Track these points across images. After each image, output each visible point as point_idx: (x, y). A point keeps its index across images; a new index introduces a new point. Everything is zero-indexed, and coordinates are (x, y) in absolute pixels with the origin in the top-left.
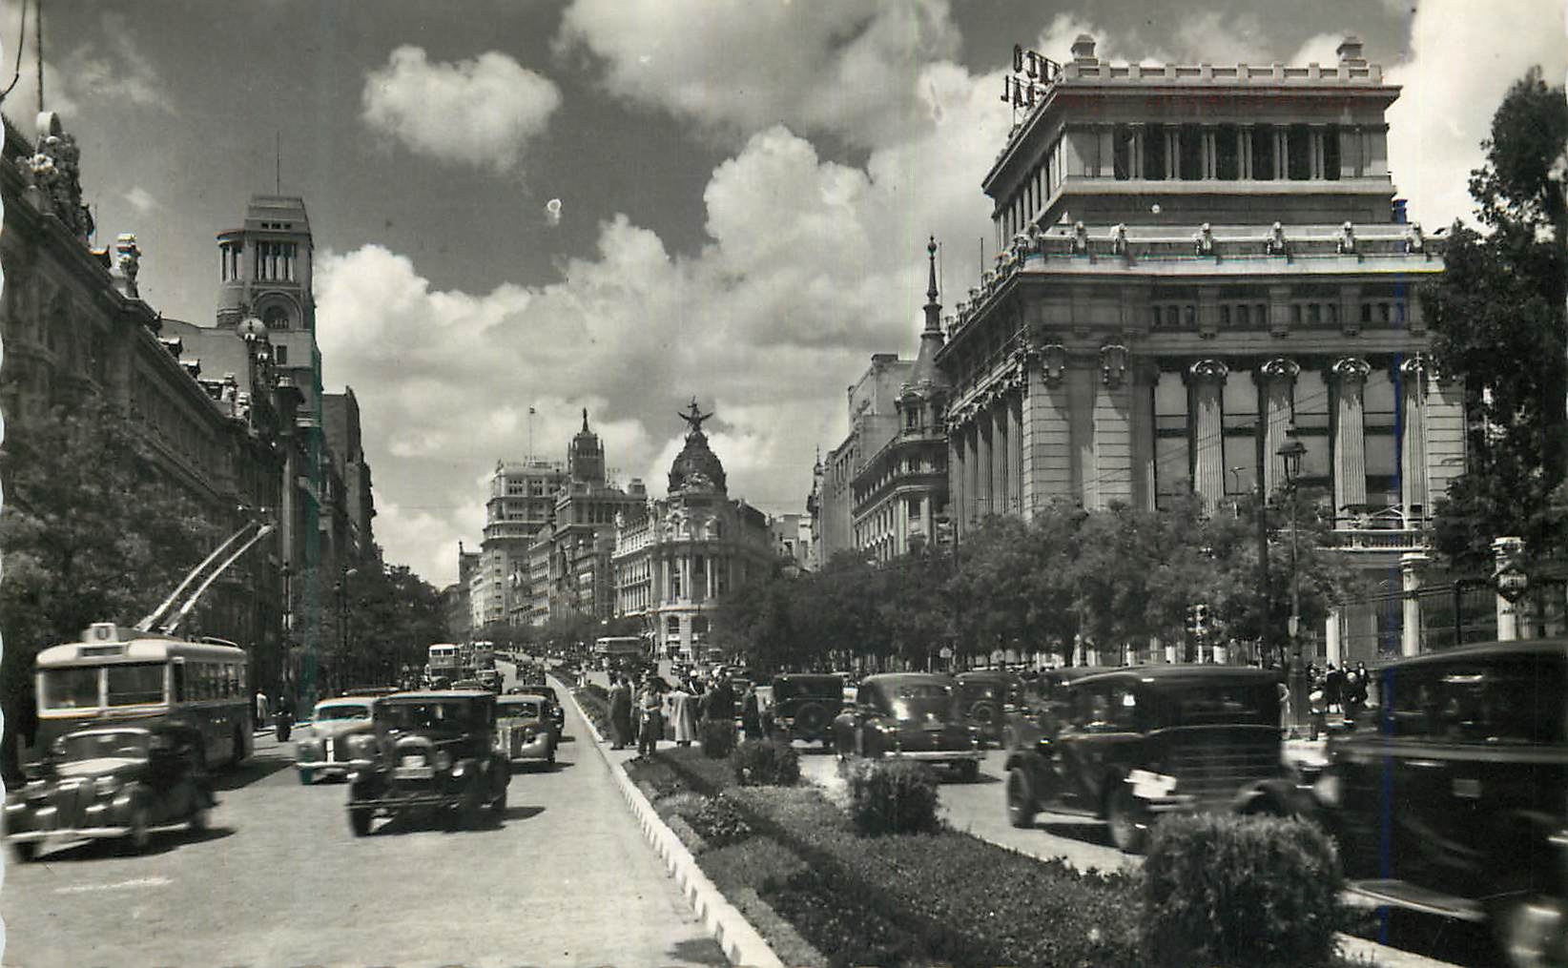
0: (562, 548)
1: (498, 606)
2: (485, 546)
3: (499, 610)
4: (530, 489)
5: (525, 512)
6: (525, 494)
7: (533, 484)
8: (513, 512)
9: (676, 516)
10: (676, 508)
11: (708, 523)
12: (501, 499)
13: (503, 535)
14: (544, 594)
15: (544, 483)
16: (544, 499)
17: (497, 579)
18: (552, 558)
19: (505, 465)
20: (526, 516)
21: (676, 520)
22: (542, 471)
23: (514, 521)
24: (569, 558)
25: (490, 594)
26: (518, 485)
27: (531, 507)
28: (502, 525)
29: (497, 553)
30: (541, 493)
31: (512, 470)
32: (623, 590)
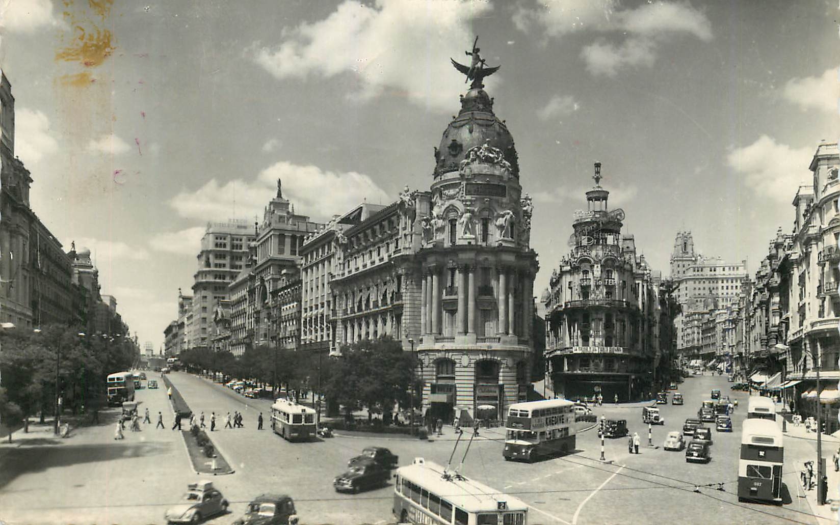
0: (262, 280)
1: (203, 336)
2: (196, 288)
3: (203, 339)
4: (233, 247)
5: (227, 261)
6: (228, 248)
7: (235, 242)
8: (218, 261)
9: (452, 208)
10: (452, 197)
11: (501, 221)
12: (209, 252)
13: (211, 279)
14: (242, 327)
15: (243, 241)
16: (243, 252)
17: (204, 315)
18: (251, 292)
19: (213, 226)
20: (228, 265)
21: (452, 215)
22: (243, 232)
23: (218, 269)
24: (269, 288)
25: (198, 327)
26: (222, 241)
27: (232, 259)
28: (209, 271)
29: (204, 293)
30: (241, 249)
31: (217, 230)
32: (344, 321)
